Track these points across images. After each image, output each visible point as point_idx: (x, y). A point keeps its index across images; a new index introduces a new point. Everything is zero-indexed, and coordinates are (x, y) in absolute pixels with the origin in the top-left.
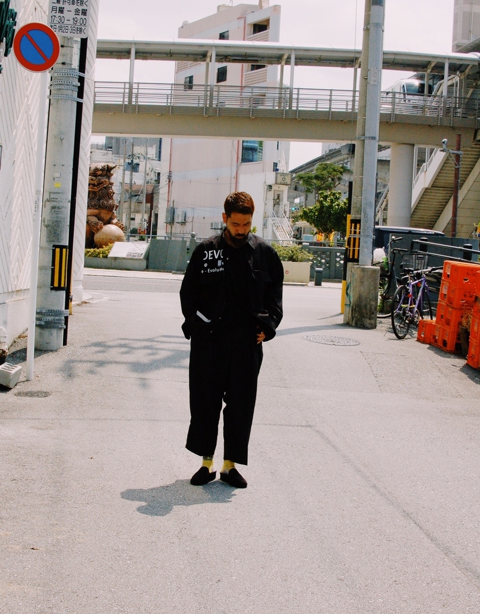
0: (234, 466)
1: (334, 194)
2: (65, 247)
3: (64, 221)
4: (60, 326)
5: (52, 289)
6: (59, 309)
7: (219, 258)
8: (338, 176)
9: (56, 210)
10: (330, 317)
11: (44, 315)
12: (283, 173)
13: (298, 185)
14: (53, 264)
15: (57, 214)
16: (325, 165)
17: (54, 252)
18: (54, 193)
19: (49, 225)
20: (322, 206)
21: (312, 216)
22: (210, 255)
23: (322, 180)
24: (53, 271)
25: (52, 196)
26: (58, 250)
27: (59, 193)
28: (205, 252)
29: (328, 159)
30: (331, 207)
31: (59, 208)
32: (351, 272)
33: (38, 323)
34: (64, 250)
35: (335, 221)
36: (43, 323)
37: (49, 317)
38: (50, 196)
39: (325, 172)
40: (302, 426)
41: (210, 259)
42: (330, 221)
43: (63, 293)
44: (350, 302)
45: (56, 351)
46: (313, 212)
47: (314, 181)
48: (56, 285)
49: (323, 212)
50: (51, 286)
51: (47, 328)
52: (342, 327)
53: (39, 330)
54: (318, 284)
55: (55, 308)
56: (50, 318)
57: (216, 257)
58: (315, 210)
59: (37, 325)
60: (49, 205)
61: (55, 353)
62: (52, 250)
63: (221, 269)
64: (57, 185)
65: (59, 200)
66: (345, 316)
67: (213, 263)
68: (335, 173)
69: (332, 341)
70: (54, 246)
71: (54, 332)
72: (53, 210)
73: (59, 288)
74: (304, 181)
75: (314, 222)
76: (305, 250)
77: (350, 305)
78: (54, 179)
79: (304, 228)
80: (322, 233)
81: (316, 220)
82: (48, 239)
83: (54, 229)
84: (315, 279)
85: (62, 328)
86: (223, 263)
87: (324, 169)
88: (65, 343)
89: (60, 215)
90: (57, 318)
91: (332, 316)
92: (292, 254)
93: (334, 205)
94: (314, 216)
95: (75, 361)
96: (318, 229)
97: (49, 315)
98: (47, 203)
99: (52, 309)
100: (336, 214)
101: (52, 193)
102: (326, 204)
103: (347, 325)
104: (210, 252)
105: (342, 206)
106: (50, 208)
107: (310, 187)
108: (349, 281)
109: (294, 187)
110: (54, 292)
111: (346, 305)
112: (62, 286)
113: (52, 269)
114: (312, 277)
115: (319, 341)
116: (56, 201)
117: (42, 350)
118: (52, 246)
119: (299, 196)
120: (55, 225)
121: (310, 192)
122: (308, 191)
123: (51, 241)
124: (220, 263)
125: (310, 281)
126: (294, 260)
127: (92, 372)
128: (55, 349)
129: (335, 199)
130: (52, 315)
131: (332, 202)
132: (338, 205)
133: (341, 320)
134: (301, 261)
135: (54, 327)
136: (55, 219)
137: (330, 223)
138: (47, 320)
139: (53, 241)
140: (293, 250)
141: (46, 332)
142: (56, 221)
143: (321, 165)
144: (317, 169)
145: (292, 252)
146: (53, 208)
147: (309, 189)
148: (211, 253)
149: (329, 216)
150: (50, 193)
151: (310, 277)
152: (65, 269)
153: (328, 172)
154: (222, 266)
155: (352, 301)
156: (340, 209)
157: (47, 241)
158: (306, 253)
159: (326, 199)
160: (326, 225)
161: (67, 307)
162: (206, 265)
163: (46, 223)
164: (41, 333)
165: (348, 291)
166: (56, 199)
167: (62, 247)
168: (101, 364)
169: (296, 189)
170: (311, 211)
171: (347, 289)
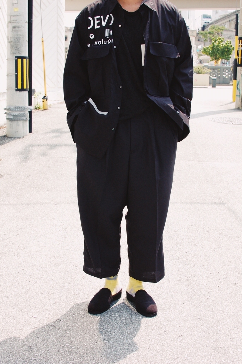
0: (142, 286)
1: (220, 39)
2: (25, 58)
3: (23, 38)
4: (25, 119)
5: (16, 90)
6: (24, 106)
7: (107, 26)
8: (221, 32)
9: (16, 29)
10: (226, 104)
11: (12, 111)
12: (192, 30)
13: (200, 38)
14: (17, 71)
15: (17, 32)
16: (214, 26)
17: (16, 62)
18: (14, 16)
19: (11, 42)
20: (214, 46)
21: (208, 51)
22: (96, 22)
23: (212, 34)
24: (17, 76)
25: (13, 18)
26: (19, 60)
27: (18, 16)
28: (90, 18)
29: (215, 24)
30: (218, 46)
31: (18, 27)
32: (240, 73)
33: (8, 117)
34: (25, 60)
35: (221, 54)
36: (11, 117)
37: (15, 112)
38: (11, 19)
39: (214, 30)
40: (215, 203)
41: (96, 27)
42: (218, 53)
43: (26, 94)
44: (240, 94)
45: (23, 138)
46: (209, 49)
47: (208, 35)
48: (20, 87)
49: (214, 49)
50: (16, 88)
51: (15, 120)
52: (235, 111)
53: (9, 122)
54: (214, 86)
55: (20, 105)
56: (17, 113)
57: (104, 24)
58: (210, 48)
59: (7, 119)
60: (11, 26)
61: (21, 140)
62: (15, 61)
63: (110, 41)
64: (16, 10)
65: (17, 21)
66: (236, 103)
67: (100, 34)
68: (219, 30)
69: (231, 121)
70: (16, 57)
71: (21, 123)
72: (14, 29)
73: (22, 90)
74: (203, 35)
75: (209, 54)
76: (206, 67)
77: (240, 96)
78: (13, 5)
79: (204, 60)
80: (214, 60)
81: (211, 53)
82: (11, 52)
83: (15, 44)
84: (212, 84)
85: (26, 120)
86: (111, 33)
87: (214, 28)
88: (30, 131)
89: (19, 33)
90: (22, 112)
91: (227, 104)
92: (199, 70)
93: (220, 44)
94: (209, 51)
95: (35, 145)
96: (212, 58)
97: (16, 111)
98: (9, 24)
99: (17, 106)
100: (221, 49)
101: (12, 16)
102: (216, 44)
103: (238, 109)
104: (96, 18)
105: (224, 46)
106: (12, 28)
107: (206, 39)
108: (239, 80)
109: (198, 39)
110: (18, 92)
111: (237, 96)
112: (25, 87)
113: (16, 75)
114: (210, 83)
115: (221, 122)
116: (15, 22)
117: (12, 138)
118: (15, 58)
119: (201, 44)
120: (16, 41)
121: (207, 41)
122: (205, 40)
123: (13, 54)
124: (108, 33)
125: (209, 85)
126: (200, 74)
127: (44, 154)
128: (22, 136)
129: (221, 41)
130: (18, 111)
131: (219, 43)
132: (222, 45)
133: (234, 106)
134: (203, 74)
135: (20, 120)
136: (16, 37)
137: (218, 54)
138: (14, 115)
139: (15, 53)
140: (199, 67)
141: (14, 123)
142: (17, 38)
143: (211, 26)
144: (210, 29)
145: (199, 69)
146: (14, 27)
147: (206, 40)
148: (98, 19)
149: (218, 51)
150: (11, 16)
151: (209, 83)
152: (27, 75)
153: (215, 30)
154: (110, 37)
155: (241, 93)
156: (224, 47)
157: (11, 54)
158: (207, 69)
159: (216, 42)
160: (216, 55)
161: (30, 103)
162: (92, 36)
163: (9, 40)
164: (10, 125)
165: (238, 87)
166: (16, 20)
167: (22, 58)
168: (53, 147)
169: (199, 40)
170: (208, 48)
171: (238, 85)
